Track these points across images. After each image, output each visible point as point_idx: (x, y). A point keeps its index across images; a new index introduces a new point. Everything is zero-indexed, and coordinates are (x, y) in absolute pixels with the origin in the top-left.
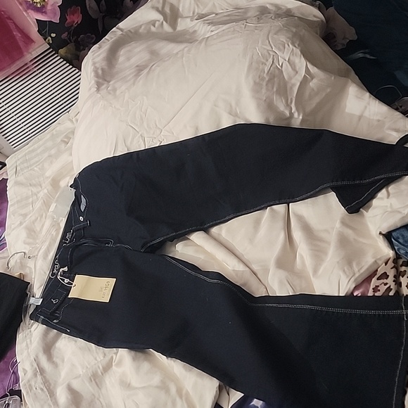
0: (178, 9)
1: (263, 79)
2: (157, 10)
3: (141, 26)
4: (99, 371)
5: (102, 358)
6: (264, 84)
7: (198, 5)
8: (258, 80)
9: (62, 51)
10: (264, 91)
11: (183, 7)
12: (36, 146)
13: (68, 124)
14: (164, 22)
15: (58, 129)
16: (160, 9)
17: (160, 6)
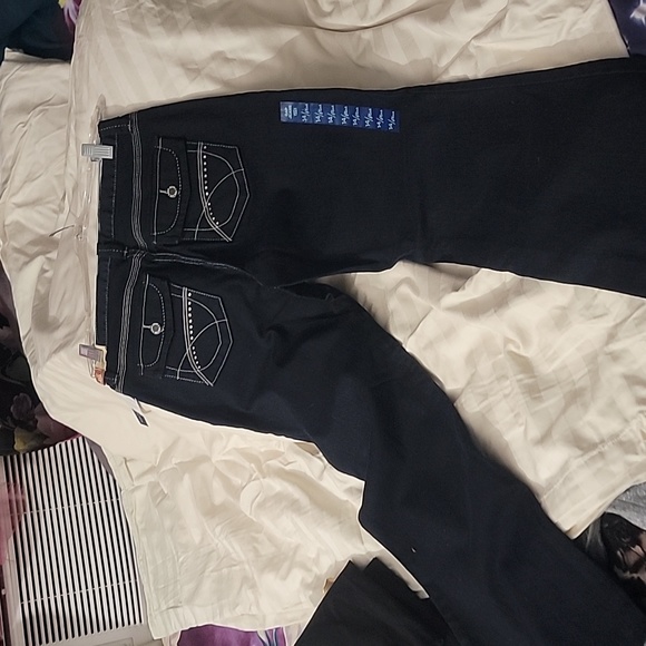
0: (42, 236)
1: (161, 13)
2: (26, 263)
3: (37, 290)
4: (526, 381)
5: (508, 382)
6: (169, 12)
7: (48, 202)
8: (159, 20)
9: (18, 446)
10: (178, 16)
11: (41, 226)
12: (150, 568)
13: (140, 495)
14: (48, 256)
15: (138, 519)
16: (27, 259)
17: (23, 259)
